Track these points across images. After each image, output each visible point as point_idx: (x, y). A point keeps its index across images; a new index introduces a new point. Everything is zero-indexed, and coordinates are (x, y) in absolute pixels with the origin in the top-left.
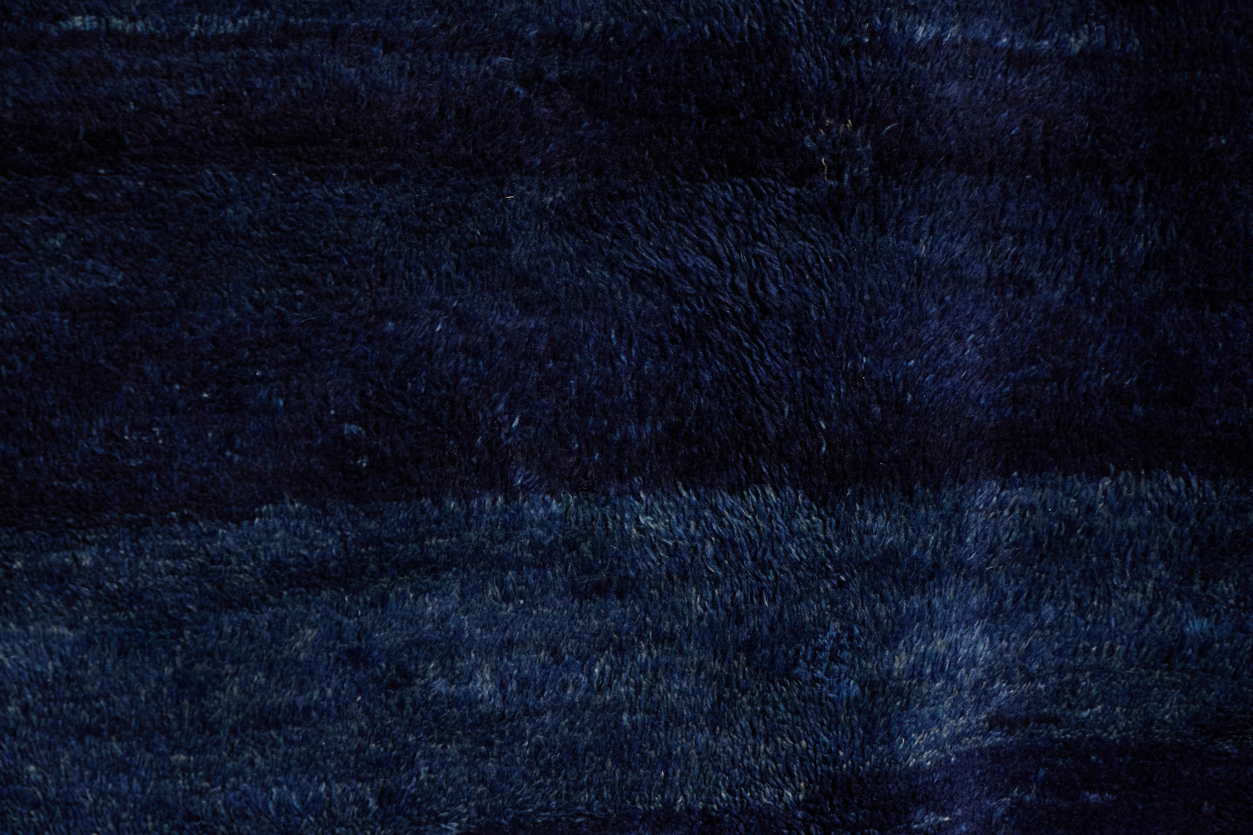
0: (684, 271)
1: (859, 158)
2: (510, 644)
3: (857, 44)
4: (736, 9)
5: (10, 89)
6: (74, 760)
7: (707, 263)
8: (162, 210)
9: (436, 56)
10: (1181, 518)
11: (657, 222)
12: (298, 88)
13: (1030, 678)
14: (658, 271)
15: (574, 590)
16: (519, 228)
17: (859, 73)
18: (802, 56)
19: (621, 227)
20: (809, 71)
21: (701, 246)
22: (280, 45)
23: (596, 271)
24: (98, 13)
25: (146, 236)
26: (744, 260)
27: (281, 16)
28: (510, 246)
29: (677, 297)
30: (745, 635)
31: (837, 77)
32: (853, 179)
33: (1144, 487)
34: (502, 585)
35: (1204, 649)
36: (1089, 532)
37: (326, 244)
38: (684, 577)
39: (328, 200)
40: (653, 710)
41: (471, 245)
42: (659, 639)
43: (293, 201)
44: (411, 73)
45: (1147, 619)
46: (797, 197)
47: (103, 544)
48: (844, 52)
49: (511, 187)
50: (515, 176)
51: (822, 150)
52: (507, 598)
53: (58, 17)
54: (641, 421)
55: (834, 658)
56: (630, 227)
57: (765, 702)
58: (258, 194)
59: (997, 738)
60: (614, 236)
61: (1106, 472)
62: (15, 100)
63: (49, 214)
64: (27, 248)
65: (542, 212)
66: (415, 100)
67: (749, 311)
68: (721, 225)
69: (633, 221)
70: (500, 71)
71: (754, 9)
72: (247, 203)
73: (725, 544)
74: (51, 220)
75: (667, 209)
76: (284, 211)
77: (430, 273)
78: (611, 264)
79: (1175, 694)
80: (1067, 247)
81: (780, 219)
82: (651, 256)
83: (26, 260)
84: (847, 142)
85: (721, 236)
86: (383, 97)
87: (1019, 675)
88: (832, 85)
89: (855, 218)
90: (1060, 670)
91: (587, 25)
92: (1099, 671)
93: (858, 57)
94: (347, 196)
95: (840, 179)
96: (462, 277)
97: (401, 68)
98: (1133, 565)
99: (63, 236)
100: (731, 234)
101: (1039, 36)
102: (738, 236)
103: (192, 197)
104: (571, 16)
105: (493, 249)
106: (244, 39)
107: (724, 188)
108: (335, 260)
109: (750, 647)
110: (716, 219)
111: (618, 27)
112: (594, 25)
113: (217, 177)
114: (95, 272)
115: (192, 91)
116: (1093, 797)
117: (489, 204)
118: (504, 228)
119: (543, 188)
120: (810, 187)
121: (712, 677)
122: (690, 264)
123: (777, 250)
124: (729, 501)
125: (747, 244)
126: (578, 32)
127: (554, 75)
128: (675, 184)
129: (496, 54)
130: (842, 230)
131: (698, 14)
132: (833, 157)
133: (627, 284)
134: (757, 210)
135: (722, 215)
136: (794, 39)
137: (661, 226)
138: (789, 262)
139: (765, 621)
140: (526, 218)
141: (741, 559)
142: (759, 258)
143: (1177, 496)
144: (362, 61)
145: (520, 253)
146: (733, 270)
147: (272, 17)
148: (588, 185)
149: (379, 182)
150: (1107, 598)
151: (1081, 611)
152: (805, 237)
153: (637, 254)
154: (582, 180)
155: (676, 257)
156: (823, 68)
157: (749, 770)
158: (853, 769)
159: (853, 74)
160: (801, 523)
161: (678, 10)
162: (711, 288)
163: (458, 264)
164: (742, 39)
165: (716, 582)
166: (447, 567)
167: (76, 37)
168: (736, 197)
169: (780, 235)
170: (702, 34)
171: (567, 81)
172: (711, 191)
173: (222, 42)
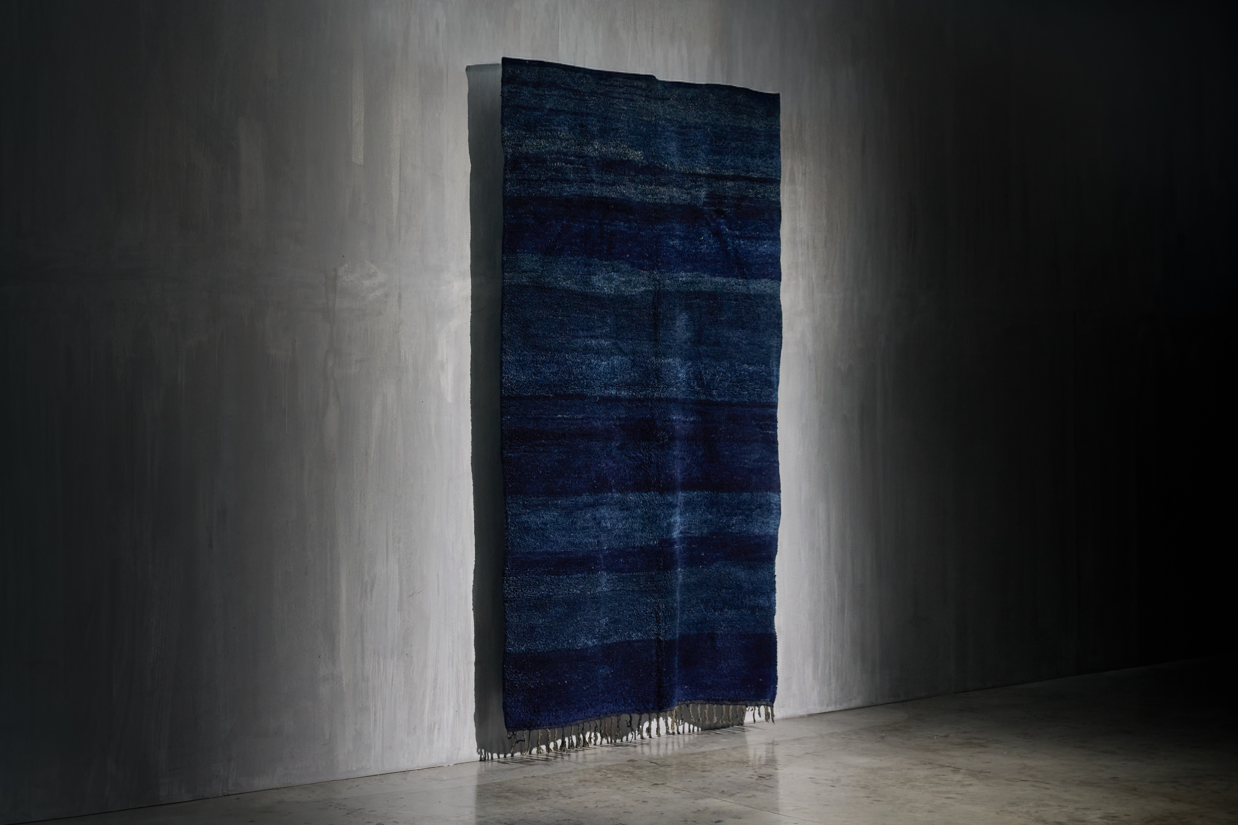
0: (637, 456)
1: (666, 438)
2: (612, 518)
4: (647, 414)
5: (550, 426)
6: (558, 534)
7: (641, 455)
10: (707, 498)
11: (633, 448)
12: (588, 426)
13: (685, 525)
14: (633, 457)
15: (620, 509)
18: (657, 422)
20: (658, 424)
21: (641, 453)
22: (587, 420)
24: (562, 414)
25: (569, 450)
26: (648, 455)
29: (636, 461)
30: (647, 516)
31: (663, 425)
32: (665, 442)
33: (701, 493)
34: (611, 508)
35: (711, 521)
36: (693, 501)
38: (637, 507)
40: (632, 529)
42: (633, 517)
45: (702, 516)
46: (656, 444)
47: (562, 499)
51: (660, 437)
52: (611, 510)
53: (556, 415)
54: (630, 482)
55: (663, 520)
57: (651, 527)
59: (681, 535)
60: (627, 451)
61: (696, 491)
62: (551, 428)
67: (648, 463)
69: (629, 448)
71: (650, 414)
73: (644, 501)
75: (635, 446)
78: (626, 455)
79: (706, 528)
80: (690, 453)
81: (654, 448)
82: (632, 454)
84: (664, 436)
87: (683, 525)
89: (665, 448)
90: (689, 524)
92: (695, 524)
95: (663, 442)
98: (700, 506)
100: (645, 450)
101: (687, 418)
104: (621, 415)
106: (582, 419)
107: (644, 443)
109: (649, 518)
111: (627, 417)
112: (624, 416)
116: (693, 546)
119: (617, 443)
120: (658, 443)
121: (642, 523)
122: (639, 455)
123: (653, 453)
124: (645, 494)
125: (648, 452)
126: (622, 417)
128: (636, 442)
130: (663, 450)
131: (640, 414)
132: (662, 438)
133: (628, 459)
134: (650, 446)
135: (644, 448)
136: (656, 419)
138: (655, 455)
139: (651, 514)
141: (647, 504)
142: (651, 454)
143: (707, 495)
144: (596, 422)
146: (646, 457)
148: (623, 442)
150: (696, 512)
151: (692, 514)
152: (658, 451)
153: (630, 454)
155: (636, 454)
156: (660, 424)
157: (648, 539)
158: (666, 538)
160: (657, 498)
161: (637, 414)
162: (641, 459)
164: (647, 419)
165: (642, 508)
166: (604, 504)
167: (559, 418)
168: (646, 444)
169: (654, 451)
170: (641, 418)
171: (619, 425)
172: (642, 443)
173: (579, 419)
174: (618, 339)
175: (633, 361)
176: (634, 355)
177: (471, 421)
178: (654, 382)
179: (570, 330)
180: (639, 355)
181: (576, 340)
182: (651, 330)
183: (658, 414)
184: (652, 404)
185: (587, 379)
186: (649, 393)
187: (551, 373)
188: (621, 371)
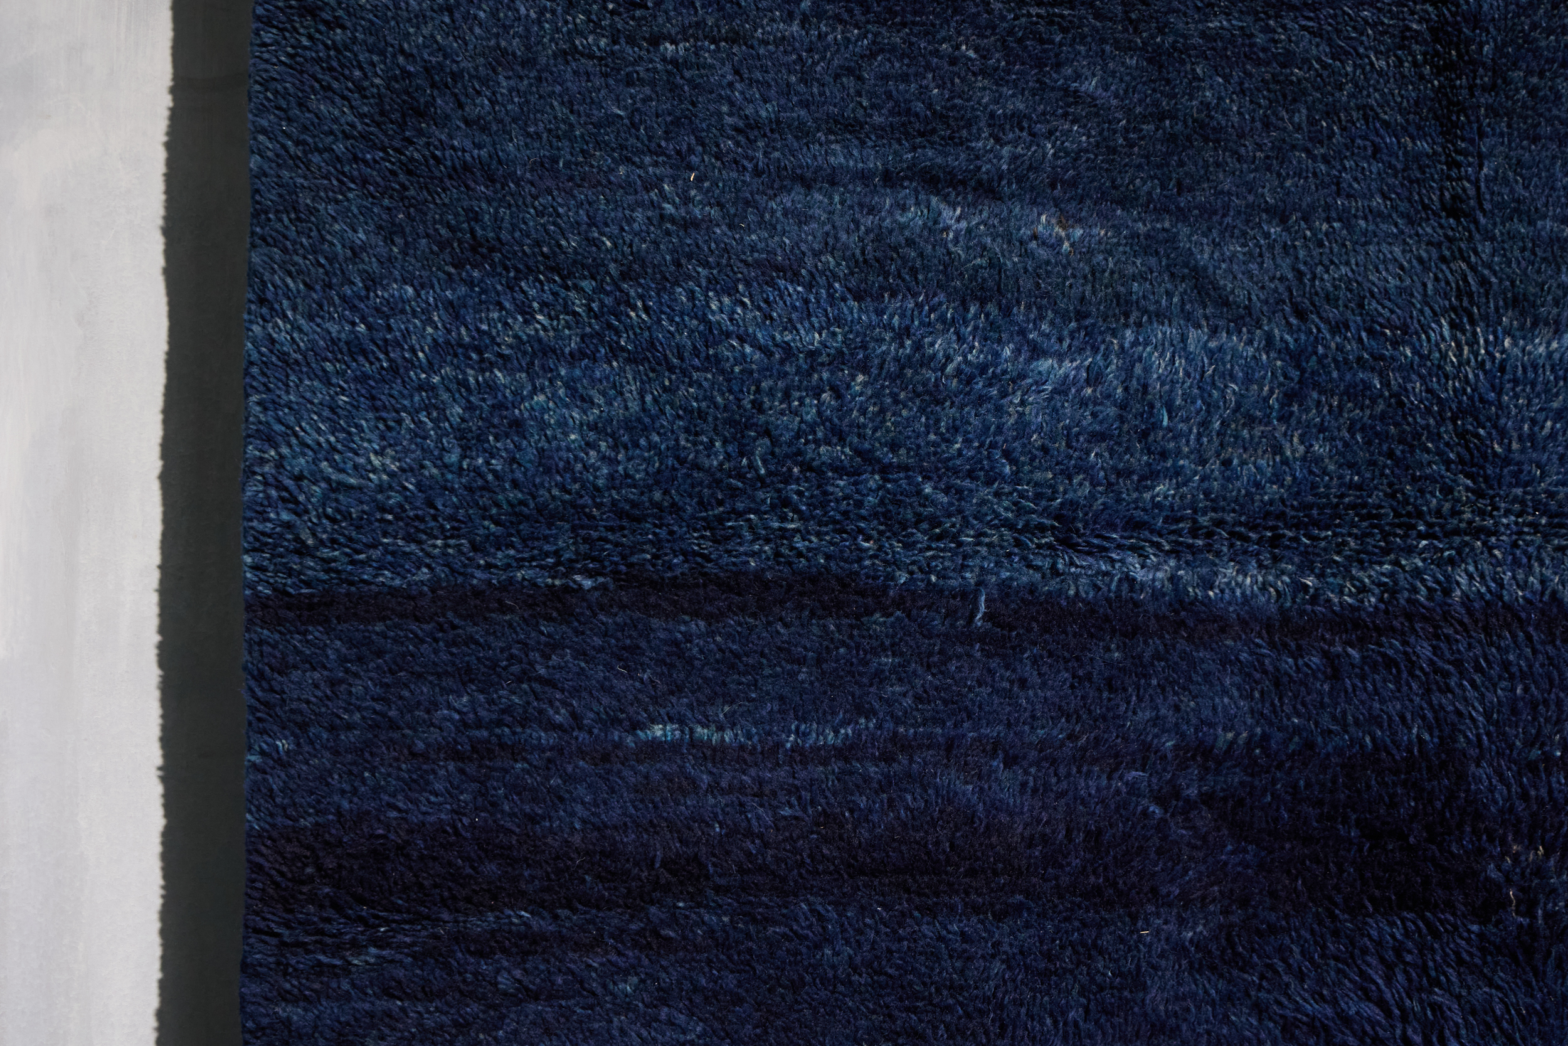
0: (1345, 1020)
1: (1554, 890)
3: (1548, 758)
4: (1403, 718)
5: (579, 808)
7: (1371, 1010)
8: (750, 951)
9: (1062, 771)
11: (1312, 960)
12: (907, 808)
14: (1314, 1018)
16: (1155, 968)
17: (1550, 791)
18: (1483, 771)
19: (1271, 967)
20: (1491, 789)
21: (1366, 991)
22: (888, 758)
23: (1242, 1018)
24: (681, 721)
26: (1418, 1008)
27: (889, 725)
28: (1145, 988)
31: (1525, 796)
32: (1547, 916)
37: (938, 990)
39: (940, 938)
41: (1101, 989)
43: (900, 939)
44: (1035, 791)
46: (1481, 935)
48: (1532, 767)
49: (1146, 920)
50: (1150, 908)
51: (1509, 881)
53: (635, 726)
56: (1280, 967)
58: (860, 932)
60: (1262, 977)
62: (584, 821)
63: (620, 954)
64: (594, 994)
65: (1180, 949)
66: (1039, 821)
68: (1389, 967)
69: (1284, 960)
70: (1133, 788)
71: (1424, 718)
72: (848, 942)
74: (621, 962)
75: (1324, 947)
76: (890, 951)
77: (1055, 1023)
78: (1259, 1009)
81: (1460, 961)
82: (1305, 1000)
83: (591, 1007)
84: (1539, 871)
85: (1389, 980)
86: (1004, 818)
88: (1520, 806)
89: (1551, 962)
91: (1230, 735)
93: (1549, 774)
94: (963, 933)
95: (1534, 917)
96: (1091, 1026)
97: (1024, 785)
99: (635, 980)
100: (1400, 977)
102: (1409, 979)
103: (784, 935)
104: (1211, 725)
105: (1126, 993)
106: (846, 752)
107: (1392, 924)
108: (949, 1009)
110: (1382, 960)
111: (1265, 737)
112: (1238, 735)
113: (813, 911)
114: (671, 1023)
115: (787, 812)
117: (1122, 940)
118: (1138, 967)
119: (1182, 922)
120: (1496, 925)
122: (1352, 1012)
123: (1459, 997)
125: (1420, 989)
126: (1221, 743)
127: (1193, 792)
128: (1334, 918)
129: (1131, 766)
130: (1536, 975)
131: (1357, 722)
132: (1522, 889)
133: (1277, 1032)
134: (1433, 950)
135: (1390, 955)
136: (1473, 752)
137: (1316, 966)
138: (1473, 1012)
140: (1162, 956)
142: (1436, 1007)
144: (980, 778)
145: (1155, 997)
146: (1404, 1019)
147: (879, 727)
148: (1234, 919)
149: (999, 917)
152: (1491, 984)
153: (1289, 997)
154: (1226, 912)
155: (1334, 1002)
156: (1509, 787)
159: (1543, 792)
161: (1334, 718)
162: (1377, 1041)
163: (1087, 1011)
164: (1410, 751)
167: (655, 748)
168: (1407, 934)
169: (1462, 981)
170: (1363, 746)
171: (1207, 799)
172: (1376, 926)
173: (821, 755)
174: (1181, 215)
175: (1296, 357)
176: (1301, 314)
177: (164, 780)
178: (1447, 491)
179: (749, 129)
180: (1333, 313)
181: (793, 198)
182: (1423, 146)
183: (1487, 715)
184: (1435, 649)
185: (885, 470)
186: (1417, 573)
187: (593, 427)
188: (1205, 424)
